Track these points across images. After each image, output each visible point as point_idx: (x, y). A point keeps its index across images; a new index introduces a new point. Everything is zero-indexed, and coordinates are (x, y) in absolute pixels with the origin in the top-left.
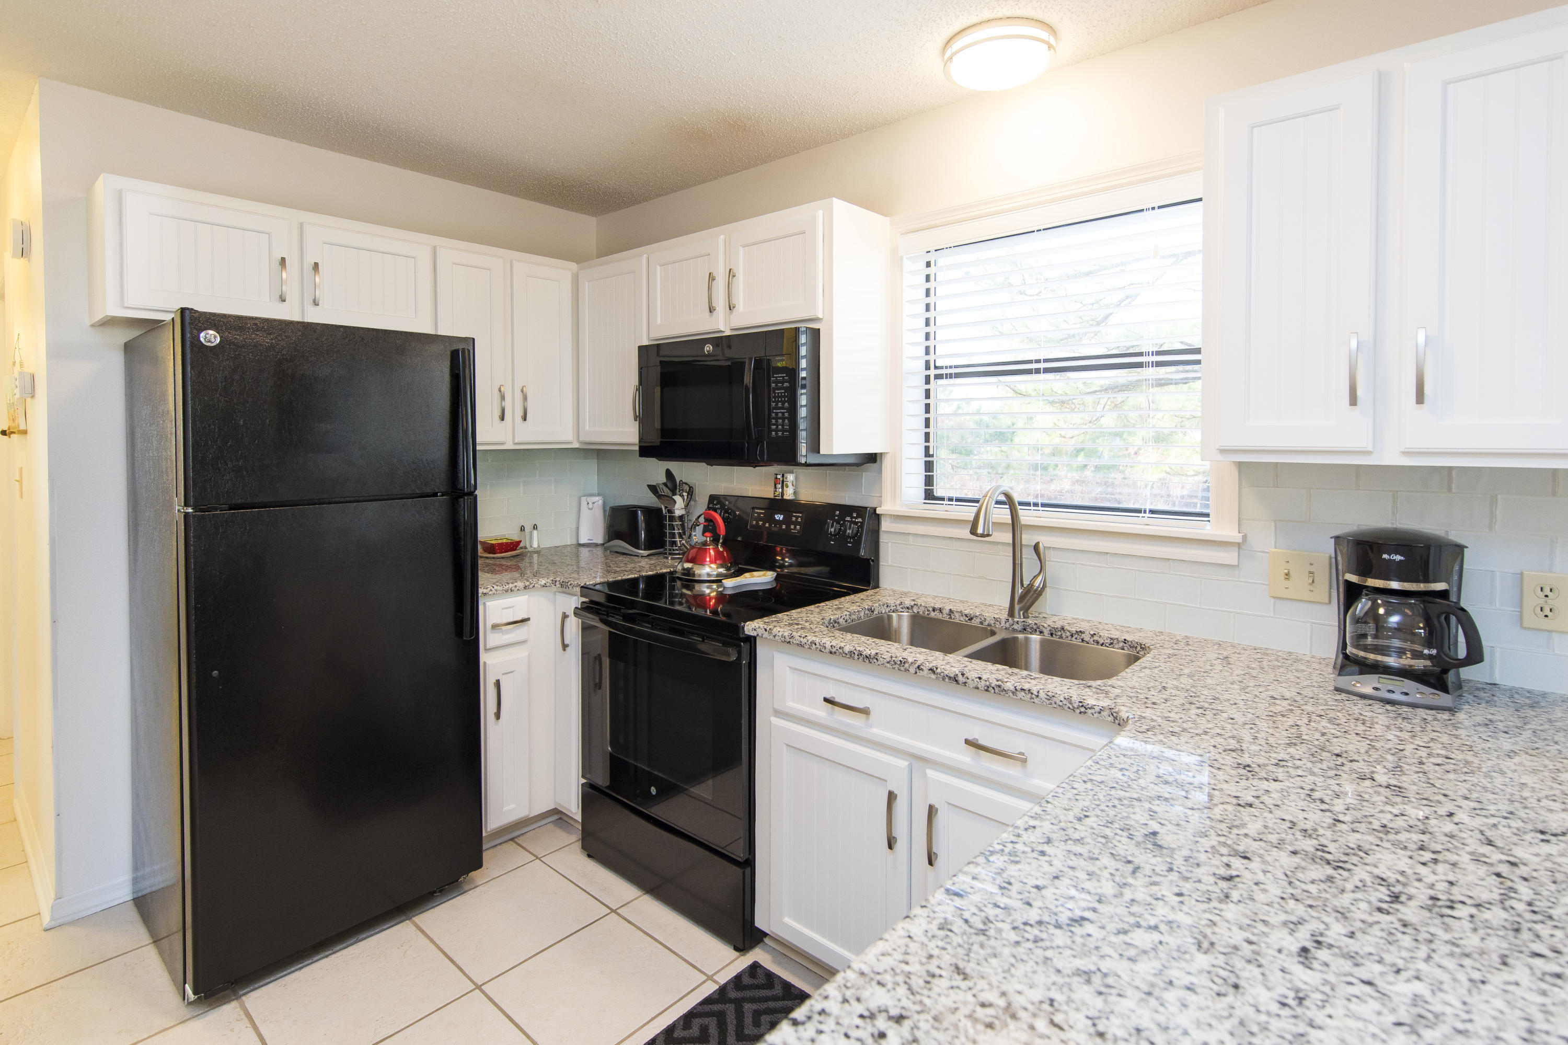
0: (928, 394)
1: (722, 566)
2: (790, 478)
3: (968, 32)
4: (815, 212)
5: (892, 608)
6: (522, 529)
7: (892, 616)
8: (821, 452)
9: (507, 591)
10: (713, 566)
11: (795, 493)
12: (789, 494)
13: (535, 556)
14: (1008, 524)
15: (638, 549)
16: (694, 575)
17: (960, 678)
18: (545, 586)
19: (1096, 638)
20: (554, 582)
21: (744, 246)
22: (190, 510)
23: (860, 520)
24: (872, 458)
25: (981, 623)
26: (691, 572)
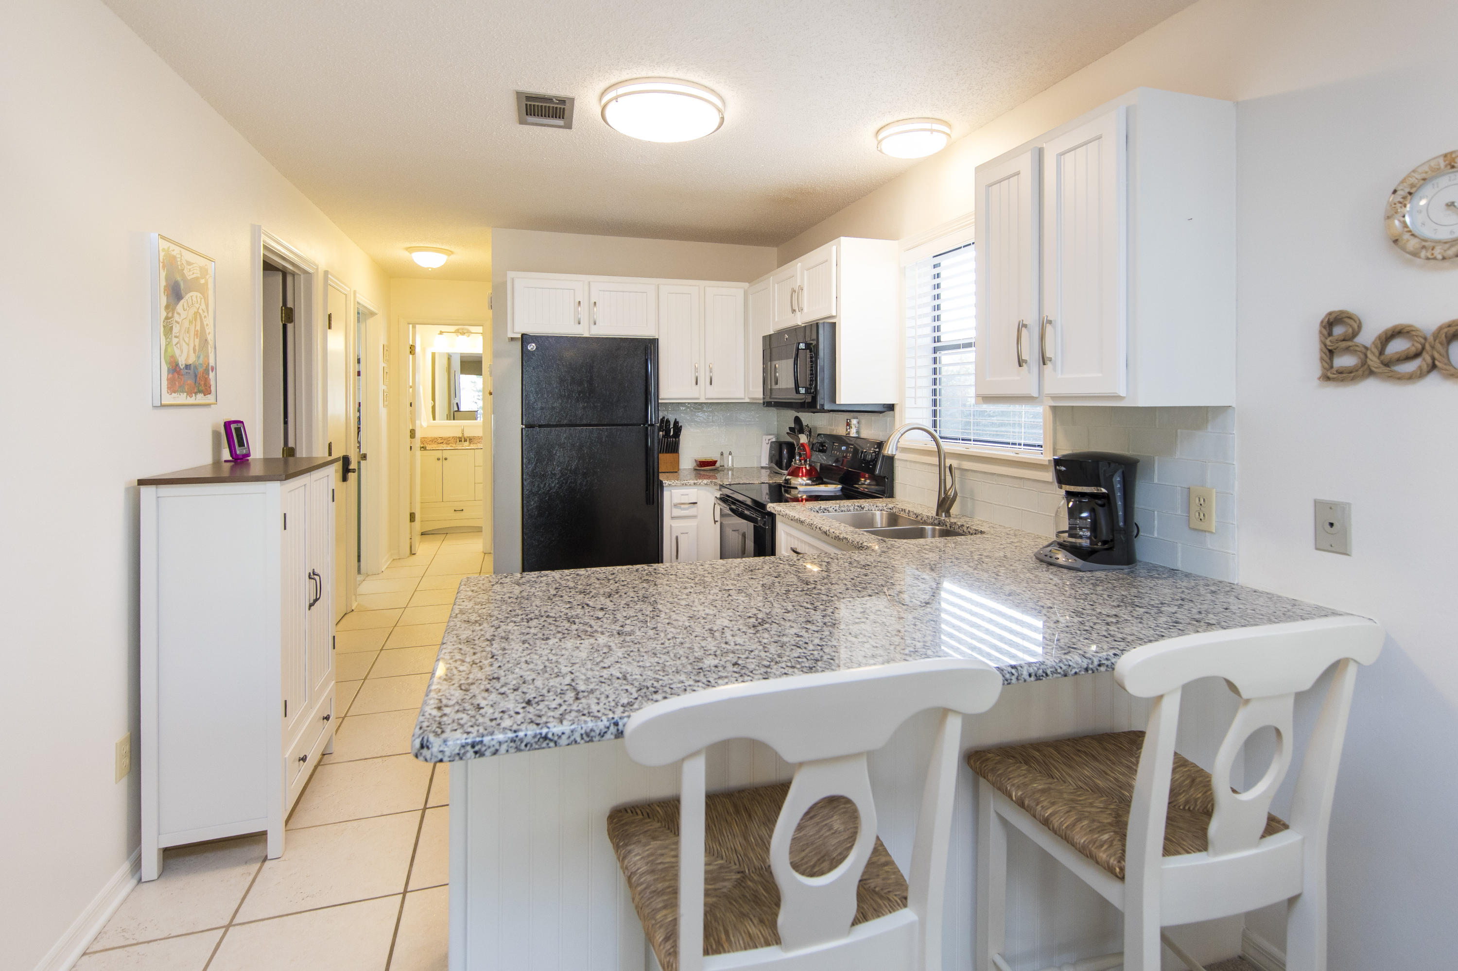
0: (935, 361)
1: (809, 479)
2: (854, 422)
3: (883, 129)
4: (831, 248)
5: (880, 508)
6: (722, 454)
7: (875, 514)
8: (837, 403)
9: (683, 484)
10: (804, 478)
11: (858, 432)
12: (853, 433)
13: (730, 473)
14: (936, 451)
15: (782, 469)
16: (790, 484)
17: (828, 533)
18: (706, 484)
19: (969, 530)
20: (711, 482)
21: (807, 270)
22: (524, 427)
23: (877, 450)
24: (891, 407)
25: (921, 519)
26: (789, 482)
